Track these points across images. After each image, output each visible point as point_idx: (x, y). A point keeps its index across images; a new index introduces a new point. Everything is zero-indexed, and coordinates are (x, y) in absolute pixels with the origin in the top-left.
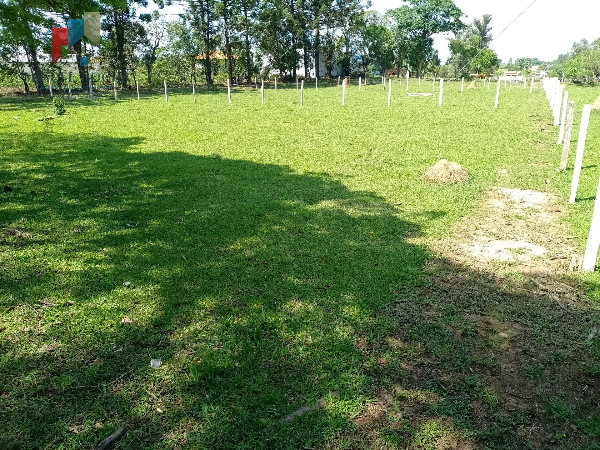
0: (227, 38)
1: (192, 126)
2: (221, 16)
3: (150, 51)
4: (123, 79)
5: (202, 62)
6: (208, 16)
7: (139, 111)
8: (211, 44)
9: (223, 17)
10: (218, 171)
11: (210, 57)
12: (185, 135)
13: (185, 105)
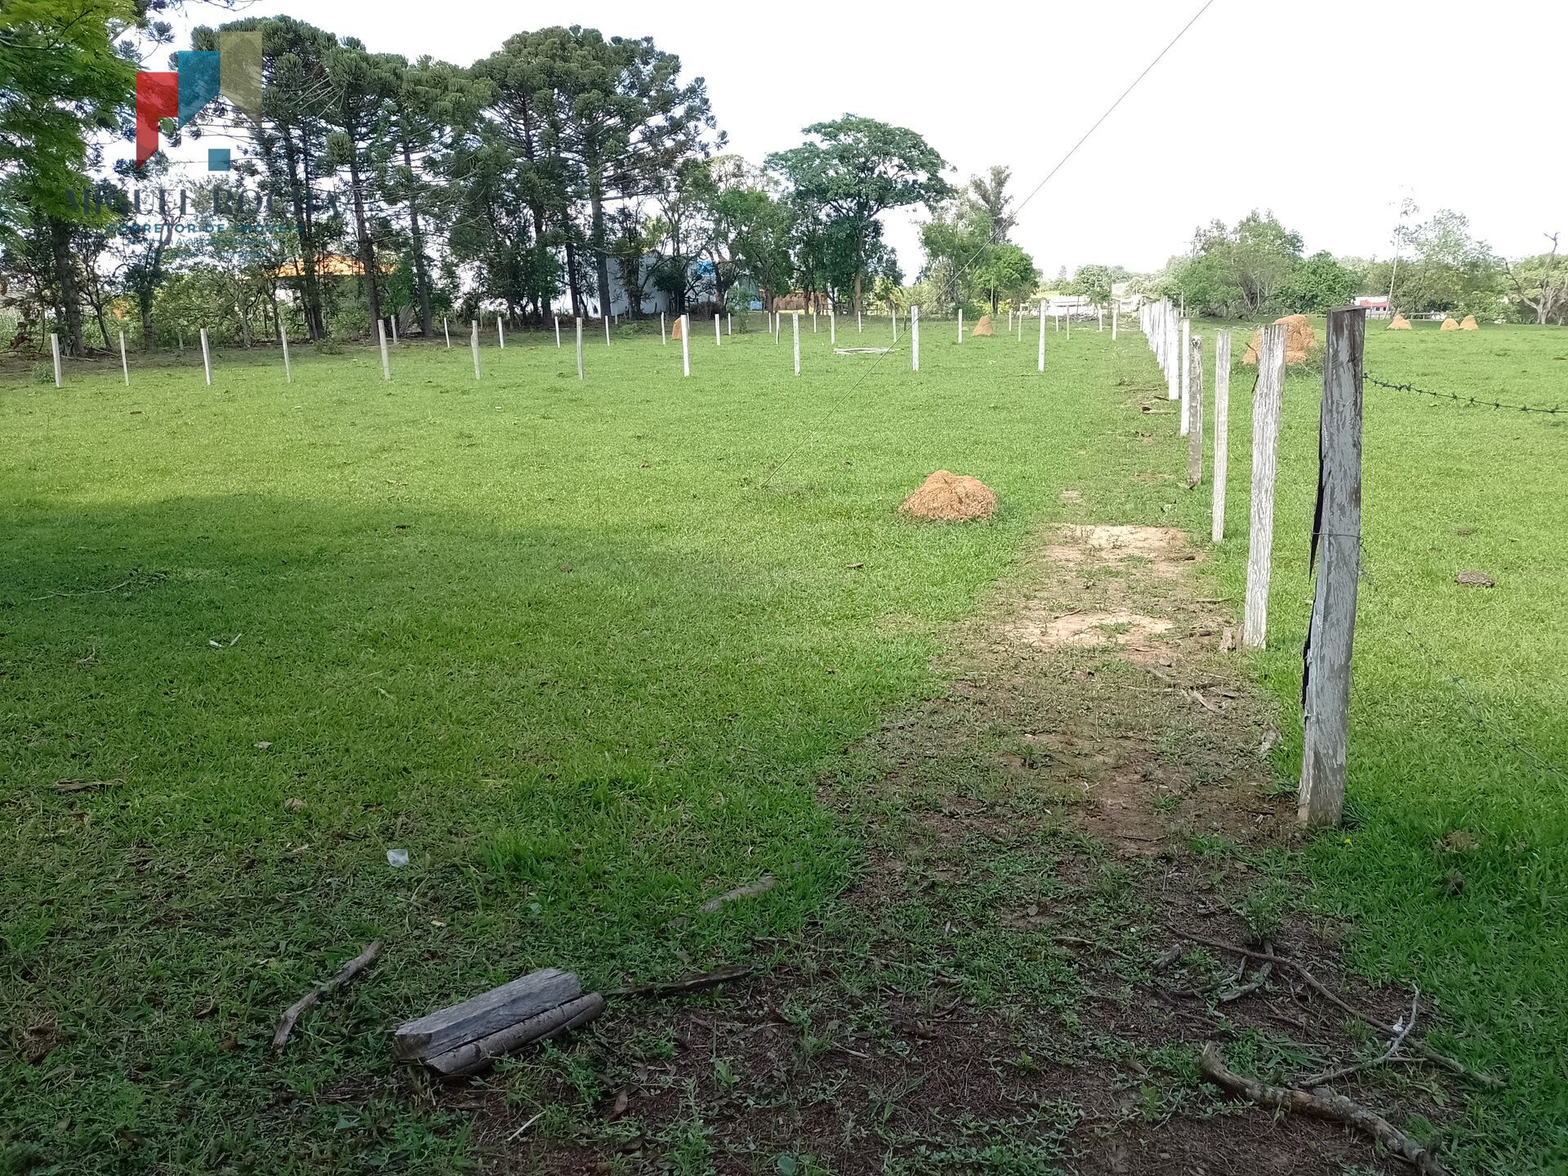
0: (361, 222)
1: (299, 436)
2: (342, 164)
3: (146, 257)
4: (68, 328)
5: (293, 283)
6: (307, 166)
7: (136, 409)
8: (313, 240)
9: (347, 168)
10: (403, 527)
11: (317, 268)
12: (284, 454)
13: (262, 389)
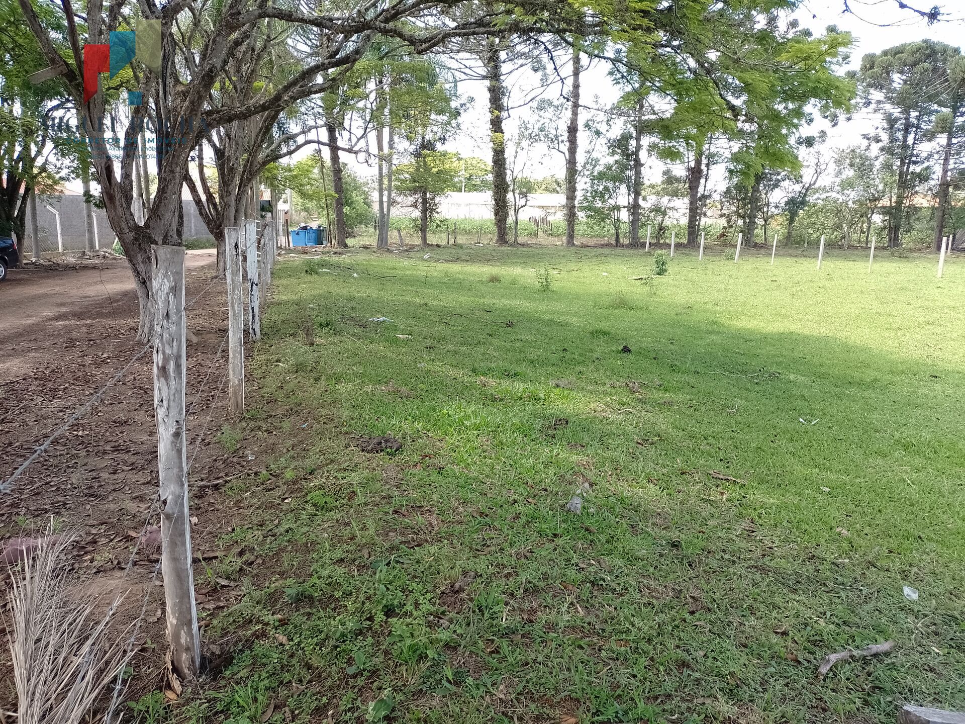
0: (945, 171)
1: (870, 307)
2: (942, 133)
3: (800, 192)
4: (748, 231)
5: (886, 211)
6: (916, 135)
7: (774, 279)
8: (906, 183)
9: (945, 135)
10: (936, 377)
11: (904, 202)
12: (858, 317)
13: (851, 275)
